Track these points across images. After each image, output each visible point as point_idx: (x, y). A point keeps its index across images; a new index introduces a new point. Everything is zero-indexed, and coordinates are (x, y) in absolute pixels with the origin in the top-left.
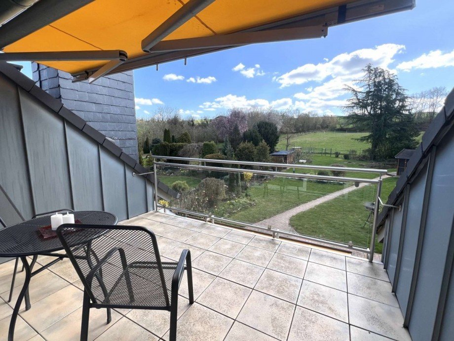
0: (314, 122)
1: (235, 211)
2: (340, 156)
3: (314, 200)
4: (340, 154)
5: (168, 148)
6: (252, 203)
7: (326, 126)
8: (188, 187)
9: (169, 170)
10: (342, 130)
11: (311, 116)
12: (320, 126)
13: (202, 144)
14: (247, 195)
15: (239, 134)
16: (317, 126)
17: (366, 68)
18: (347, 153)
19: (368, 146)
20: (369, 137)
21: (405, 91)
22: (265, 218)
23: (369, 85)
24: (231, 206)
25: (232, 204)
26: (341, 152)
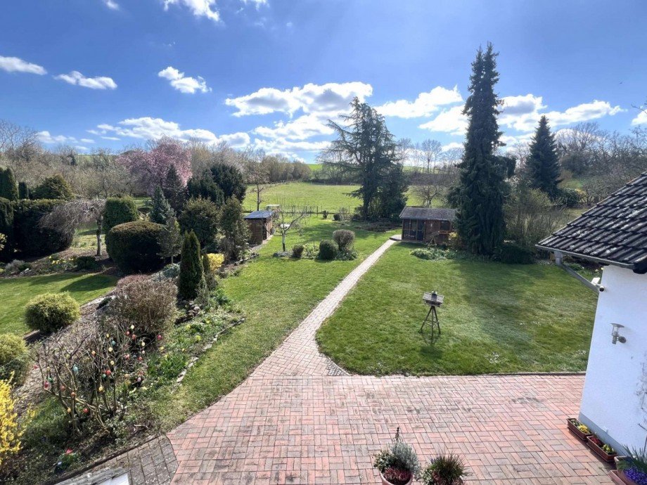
0: (284, 170)
1: (209, 346)
2: (328, 216)
3: (332, 290)
4: (328, 213)
5: (9, 210)
6: (238, 318)
7: (298, 175)
8: (76, 304)
9: (15, 261)
10: (317, 181)
11: (279, 161)
12: (292, 176)
13: (101, 202)
14: (221, 302)
15: (179, 184)
16: (289, 174)
17: (353, 103)
18: (336, 211)
19: (359, 202)
20: (361, 191)
21: (394, 137)
22: (272, 348)
23: (357, 124)
24: (198, 337)
25: (197, 329)
26: (331, 211)
